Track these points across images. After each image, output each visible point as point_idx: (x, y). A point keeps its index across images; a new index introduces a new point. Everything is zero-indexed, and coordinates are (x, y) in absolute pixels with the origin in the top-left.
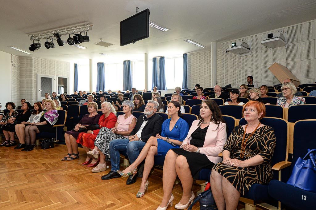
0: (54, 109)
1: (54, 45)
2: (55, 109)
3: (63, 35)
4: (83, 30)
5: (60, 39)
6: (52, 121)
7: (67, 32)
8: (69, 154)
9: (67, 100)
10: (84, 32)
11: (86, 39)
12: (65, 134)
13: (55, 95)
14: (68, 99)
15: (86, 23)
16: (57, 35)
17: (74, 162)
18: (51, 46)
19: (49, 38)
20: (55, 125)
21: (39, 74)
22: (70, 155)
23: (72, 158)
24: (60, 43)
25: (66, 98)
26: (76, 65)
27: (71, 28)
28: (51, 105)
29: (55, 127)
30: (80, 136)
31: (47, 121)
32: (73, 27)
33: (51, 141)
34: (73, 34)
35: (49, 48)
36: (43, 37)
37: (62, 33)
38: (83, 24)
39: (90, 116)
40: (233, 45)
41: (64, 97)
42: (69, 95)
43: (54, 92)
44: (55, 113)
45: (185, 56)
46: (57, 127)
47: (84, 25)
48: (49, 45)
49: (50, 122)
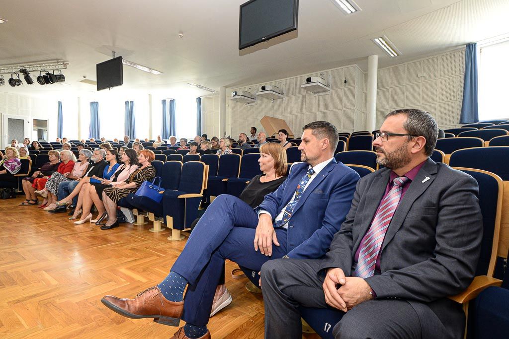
0: (15, 157)
1: (21, 81)
2: (17, 157)
3: (32, 71)
4: (57, 67)
5: (28, 76)
6: (13, 169)
7: (36, 68)
8: (27, 200)
9: (41, 149)
10: (57, 69)
11: (61, 78)
12: (23, 180)
13: (28, 142)
14: (43, 148)
15: (59, 61)
16: (24, 72)
17: (32, 207)
18: (17, 83)
19: (15, 73)
20: (17, 174)
21: (5, 114)
22: (29, 201)
23: (29, 203)
24: (29, 81)
25: (39, 146)
26: (60, 103)
27: (42, 64)
28: (13, 153)
29: (17, 176)
30: (35, 181)
31: (7, 170)
32: (44, 64)
33: (12, 191)
34: (44, 71)
35: (14, 86)
36: (6, 71)
37: (31, 69)
38: (56, 61)
39: (51, 164)
40: (234, 94)
41: (37, 145)
42: (48, 143)
43: (26, 139)
44: (16, 161)
45: (199, 99)
46: (19, 176)
47: (58, 62)
48: (13, 82)
49: (10, 171)
